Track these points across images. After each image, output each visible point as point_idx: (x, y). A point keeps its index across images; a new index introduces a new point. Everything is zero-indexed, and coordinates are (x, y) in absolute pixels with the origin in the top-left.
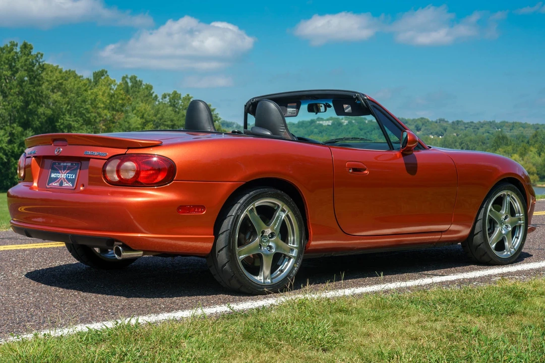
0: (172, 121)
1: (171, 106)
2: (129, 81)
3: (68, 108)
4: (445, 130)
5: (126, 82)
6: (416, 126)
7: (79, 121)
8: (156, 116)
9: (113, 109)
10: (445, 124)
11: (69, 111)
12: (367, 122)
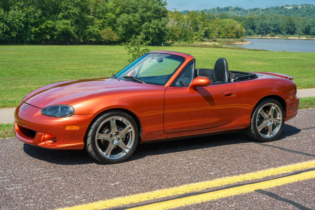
12: (312, 7)
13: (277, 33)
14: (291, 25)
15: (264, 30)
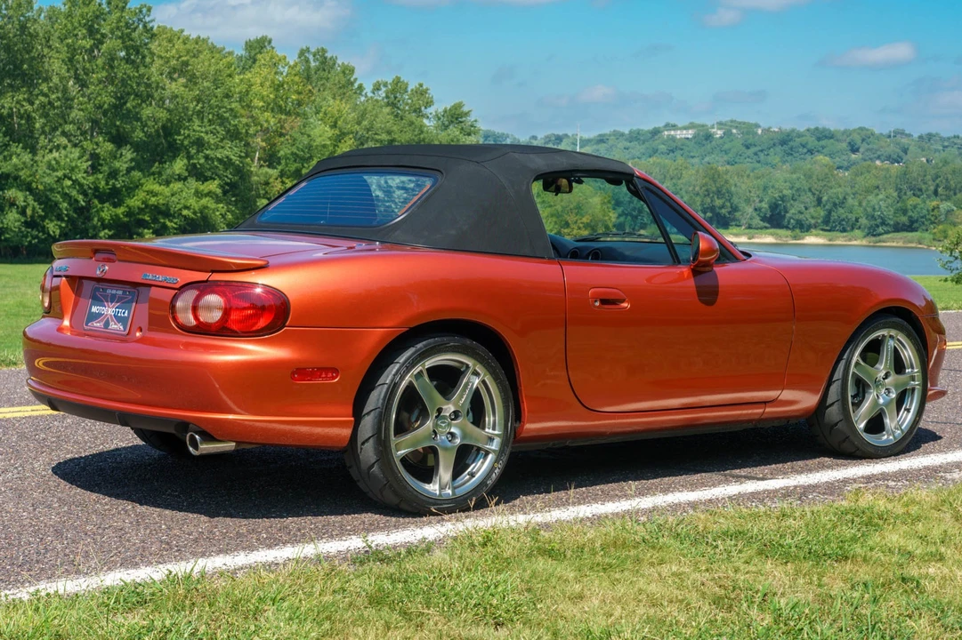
0: (389, 133)
1: (388, 104)
2: (311, 58)
3: (198, 108)
4: (905, 151)
5: (307, 61)
6: (850, 143)
7: (218, 132)
8: (359, 123)
9: (281, 110)
10: (905, 141)
11: (200, 114)
12: (760, 132)
14: (719, 193)
15: (627, 215)
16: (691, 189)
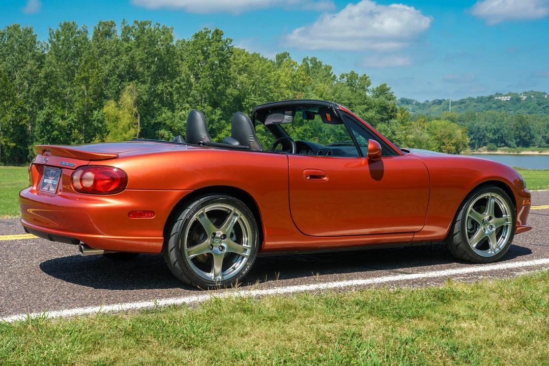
0: (349, 99)
1: (348, 85)
2: (309, 62)
3: (253, 88)
5: (307, 64)
7: (263, 100)
8: (334, 95)
9: (295, 88)
11: (254, 91)
12: (546, 97)
13: (499, 145)
14: (524, 129)
15: (476, 139)
16: (509, 127)
